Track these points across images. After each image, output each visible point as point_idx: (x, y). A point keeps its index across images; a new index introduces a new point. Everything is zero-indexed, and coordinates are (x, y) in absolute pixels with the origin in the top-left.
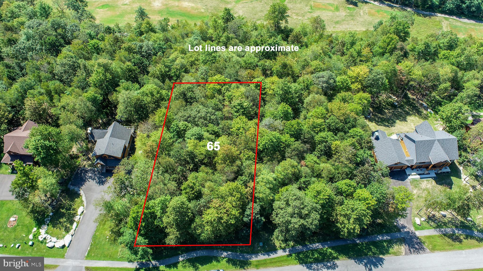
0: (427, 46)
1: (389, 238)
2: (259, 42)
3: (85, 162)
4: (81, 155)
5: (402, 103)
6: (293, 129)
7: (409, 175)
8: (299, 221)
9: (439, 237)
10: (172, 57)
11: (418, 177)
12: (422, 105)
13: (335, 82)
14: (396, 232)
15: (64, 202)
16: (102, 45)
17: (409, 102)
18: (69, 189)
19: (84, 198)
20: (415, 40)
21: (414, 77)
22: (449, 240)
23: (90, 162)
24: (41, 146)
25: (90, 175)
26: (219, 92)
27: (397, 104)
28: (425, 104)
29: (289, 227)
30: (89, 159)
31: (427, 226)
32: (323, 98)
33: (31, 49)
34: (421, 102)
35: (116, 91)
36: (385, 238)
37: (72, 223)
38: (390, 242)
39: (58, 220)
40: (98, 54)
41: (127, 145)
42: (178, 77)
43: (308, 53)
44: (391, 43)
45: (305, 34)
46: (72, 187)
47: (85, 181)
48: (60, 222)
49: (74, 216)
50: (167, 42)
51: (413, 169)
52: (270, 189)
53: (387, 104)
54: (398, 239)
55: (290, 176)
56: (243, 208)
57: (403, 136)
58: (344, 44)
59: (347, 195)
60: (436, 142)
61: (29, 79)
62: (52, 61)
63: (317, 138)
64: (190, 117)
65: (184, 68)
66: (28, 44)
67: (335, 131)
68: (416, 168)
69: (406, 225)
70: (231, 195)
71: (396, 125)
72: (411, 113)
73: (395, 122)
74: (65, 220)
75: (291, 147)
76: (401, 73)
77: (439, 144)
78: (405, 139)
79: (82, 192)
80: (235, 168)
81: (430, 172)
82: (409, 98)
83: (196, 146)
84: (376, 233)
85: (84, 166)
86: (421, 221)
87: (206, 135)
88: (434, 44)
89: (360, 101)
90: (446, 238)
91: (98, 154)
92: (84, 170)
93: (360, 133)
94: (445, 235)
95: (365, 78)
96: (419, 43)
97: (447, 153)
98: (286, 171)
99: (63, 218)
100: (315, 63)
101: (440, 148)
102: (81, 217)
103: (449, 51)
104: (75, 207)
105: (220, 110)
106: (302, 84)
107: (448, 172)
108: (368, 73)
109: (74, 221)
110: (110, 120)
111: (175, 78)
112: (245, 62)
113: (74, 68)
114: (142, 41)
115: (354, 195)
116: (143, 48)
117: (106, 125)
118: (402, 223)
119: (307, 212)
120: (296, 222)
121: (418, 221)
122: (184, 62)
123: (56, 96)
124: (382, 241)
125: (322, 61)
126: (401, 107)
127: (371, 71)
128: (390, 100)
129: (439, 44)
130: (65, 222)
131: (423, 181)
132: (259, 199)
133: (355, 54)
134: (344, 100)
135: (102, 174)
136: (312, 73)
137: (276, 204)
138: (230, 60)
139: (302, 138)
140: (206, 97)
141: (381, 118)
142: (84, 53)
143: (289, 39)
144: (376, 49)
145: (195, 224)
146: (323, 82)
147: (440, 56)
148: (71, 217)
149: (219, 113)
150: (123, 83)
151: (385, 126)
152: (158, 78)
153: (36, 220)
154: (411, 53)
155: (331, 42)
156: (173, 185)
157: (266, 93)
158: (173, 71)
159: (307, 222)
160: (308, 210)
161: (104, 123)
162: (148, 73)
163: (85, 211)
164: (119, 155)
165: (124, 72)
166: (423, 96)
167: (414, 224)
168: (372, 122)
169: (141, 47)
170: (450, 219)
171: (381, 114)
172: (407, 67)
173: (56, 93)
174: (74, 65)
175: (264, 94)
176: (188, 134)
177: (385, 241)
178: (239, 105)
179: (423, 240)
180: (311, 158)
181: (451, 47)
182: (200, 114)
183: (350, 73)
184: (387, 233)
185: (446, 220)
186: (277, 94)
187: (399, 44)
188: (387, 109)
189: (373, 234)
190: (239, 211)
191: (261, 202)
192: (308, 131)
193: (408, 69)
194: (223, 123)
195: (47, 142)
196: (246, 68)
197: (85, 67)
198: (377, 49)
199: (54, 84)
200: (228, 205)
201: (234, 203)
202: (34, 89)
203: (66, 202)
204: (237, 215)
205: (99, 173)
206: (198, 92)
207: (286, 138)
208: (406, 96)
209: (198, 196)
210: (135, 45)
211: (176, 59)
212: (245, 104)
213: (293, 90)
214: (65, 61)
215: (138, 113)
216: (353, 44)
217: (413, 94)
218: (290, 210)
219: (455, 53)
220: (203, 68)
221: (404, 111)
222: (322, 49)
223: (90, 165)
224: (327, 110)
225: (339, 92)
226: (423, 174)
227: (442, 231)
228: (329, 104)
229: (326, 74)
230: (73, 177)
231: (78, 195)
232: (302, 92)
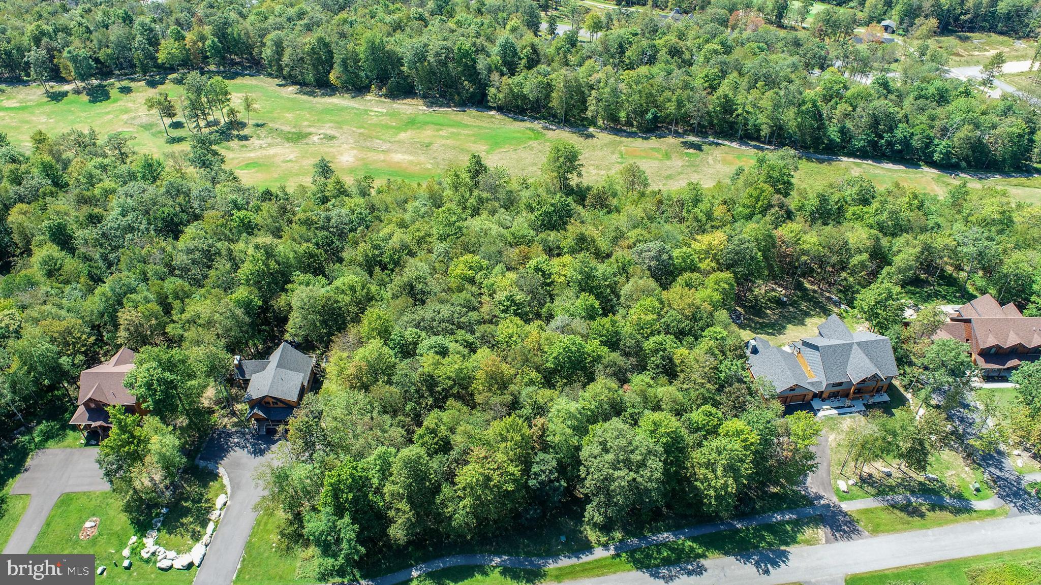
0: (823, 199)
1: (794, 516)
2: (535, 204)
3: (226, 420)
4: (216, 408)
5: (795, 298)
6: (605, 332)
7: (819, 410)
8: (628, 474)
9: (883, 510)
10: (384, 232)
11: (835, 412)
12: (829, 299)
13: (670, 258)
14: (805, 506)
15: (188, 489)
16: (257, 219)
17: (806, 295)
18: (197, 467)
19: (226, 481)
20: (803, 194)
21: (805, 247)
22: (903, 514)
23: (236, 420)
24: (158, 380)
25: (236, 440)
26: (472, 281)
27: (785, 299)
28: (835, 298)
29: (612, 488)
30: (233, 414)
31: (861, 493)
32: (652, 283)
33: (130, 229)
34: (828, 294)
35: (286, 291)
36: (787, 517)
37: (204, 523)
38: (798, 524)
39: (178, 521)
40: (250, 234)
41: (306, 384)
42: (397, 263)
43: (620, 220)
44: (762, 198)
45: (615, 195)
46: (202, 463)
47: (228, 452)
48: (182, 525)
49: (208, 512)
50: (372, 212)
51: (824, 400)
52: (574, 428)
53: (769, 300)
54: (810, 518)
55: (606, 406)
56: (526, 462)
57: (799, 345)
58: (683, 204)
59: (709, 433)
60: (855, 346)
61: (127, 276)
62: (169, 249)
63: (648, 345)
64: (423, 320)
65: (406, 249)
66: (124, 221)
67: (680, 335)
68: (829, 397)
69: (822, 493)
70: (504, 439)
71: (787, 331)
72: (812, 313)
73: (784, 328)
74: (191, 520)
75: (603, 361)
76: (783, 242)
77: (859, 350)
78: (803, 348)
79: (221, 471)
80: (508, 398)
81: (854, 402)
82: (806, 289)
83: (437, 364)
84: (770, 509)
85: (225, 426)
86: (848, 485)
87: (453, 346)
88: (835, 198)
89: (717, 287)
90: (897, 512)
91: (254, 397)
92: (224, 432)
93: (720, 333)
94: (893, 506)
95: (722, 250)
96: (810, 196)
97: (876, 365)
98: (598, 398)
99: (186, 516)
100: (633, 234)
101: (863, 355)
102: (223, 512)
103: (861, 207)
104: (210, 496)
105: (475, 309)
106: (615, 266)
107: (885, 402)
108: (725, 242)
109: (210, 520)
110: (270, 348)
111: (391, 266)
112: (513, 234)
113: (209, 257)
114: (328, 210)
115: (720, 430)
116: (333, 221)
117: (264, 355)
118: (815, 491)
119: (639, 458)
120: (623, 477)
121: (842, 485)
122: (407, 239)
123: (177, 304)
124: (782, 523)
125: (648, 229)
126: (794, 304)
127: (729, 240)
128: (774, 293)
129: (844, 198)
130: (191, 523)
131: (845, 419)
132: (554, 448)
133: (701, 216)
134: (689, 285)
135: (260, 438)
136: (630, 248)
137: (584, 454)
138: (486, 234)
139: (621, 346)
140: (449, 290)
141: (761, 324)
142: (227, 232)
143: (587, 202)
144: (739, 209)
145: (441, 496)
146: (652, 259)
147: (848, 215)
148: (203, 514)
149: (473, 315)
150: (298, 276)
151: (768, 334)
152: (360, 265)
153: (136, 524)
154: (799, 213)
155: (660, 202)
156: (398, 433)
157: (552, 282)
158: (388, 253)
159: (642, 476)
160: (641, 454)
161: (259, 353)
162: (341, 260)
163: (229, 503)
164: (294, 397)
165: (298, 259)
166: (830, 284)
167: (837, 492)
168: (745, 329)
169: (329, 219)
170: (899, 481)
171: (760, 317)
172: (792, 232)
173: (177, 297)
174: (210, 251)
175: (549, 285)
176: (422, 348)
177: (788, 522)
178: (508, 299)
179: (856, 516)
180: (639, 380)
181: (865, 201)
182: (440, 315)
183: (696, 246)
184: (790, 509)
185: (892, 482)
186: (574, 282)
187: (776, 199)
188: (769, 308)
189: (764, 512)
190: (519, 468)
191: (557, 453)
192: (631, 334)
193: (793, 234)
194: (480, 330)
195: (167, 374)
196: (516, 245)
197: (230, 251)
198: (741, 209)
199: (172, 284)
200: (500, 457)
201: (511, 453)
202: (136, 292)
203: (193, 489)
204: (518, 474)
205: (253, 435)
206: (434, 285)
207: (593, 346)
208: (799, 286)
209: (445, 447)
210: (318, 214)
211: (391, 235)
212: (518, 297)
213: (599, 273)
214: (192, 244)
215: (327, 325)
216: (696, 201)
217: (812, 284)
218: (610, 457)
219: (871, 209)
220: (439, 247)
221: (800, 311)
222: (645, 211)
223: (235, 425)
224: (662, 302)
225: (680, 273)
226: (843, 407)
227: (888, 500)
228: (665, 292)
229: (655, 246)
230: (204, 445)
231: (215, 476)
232: (616, 279)
